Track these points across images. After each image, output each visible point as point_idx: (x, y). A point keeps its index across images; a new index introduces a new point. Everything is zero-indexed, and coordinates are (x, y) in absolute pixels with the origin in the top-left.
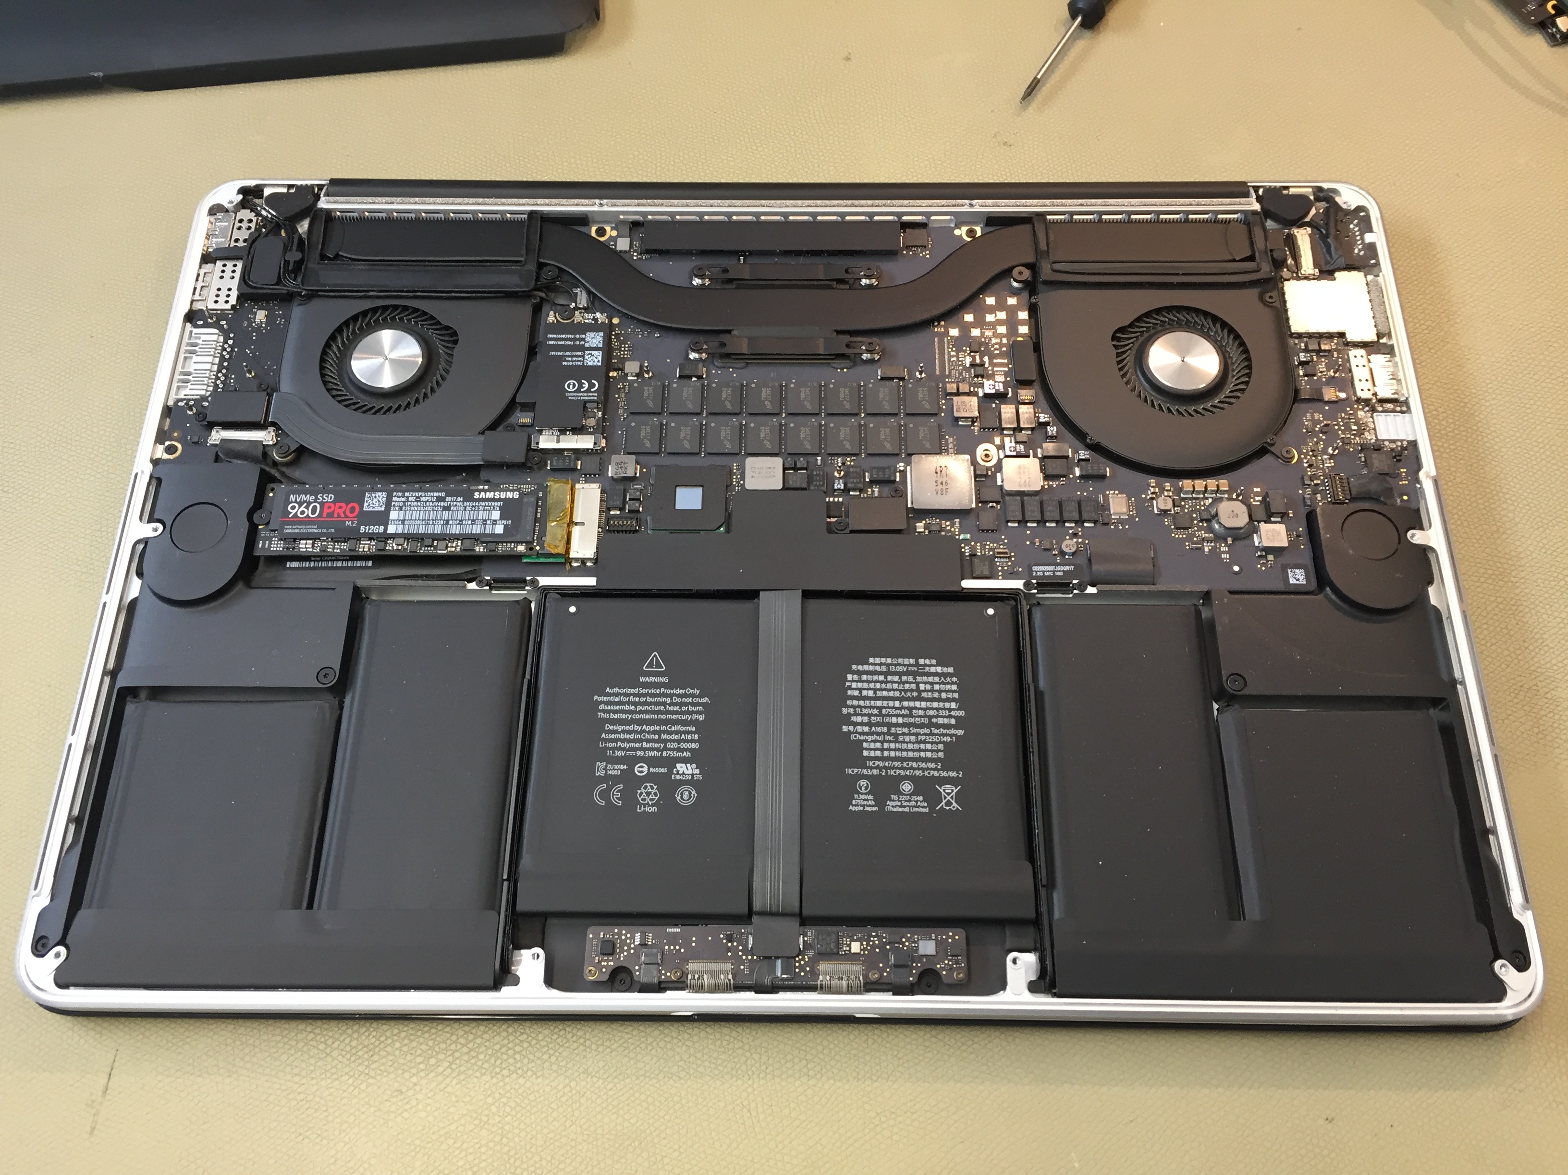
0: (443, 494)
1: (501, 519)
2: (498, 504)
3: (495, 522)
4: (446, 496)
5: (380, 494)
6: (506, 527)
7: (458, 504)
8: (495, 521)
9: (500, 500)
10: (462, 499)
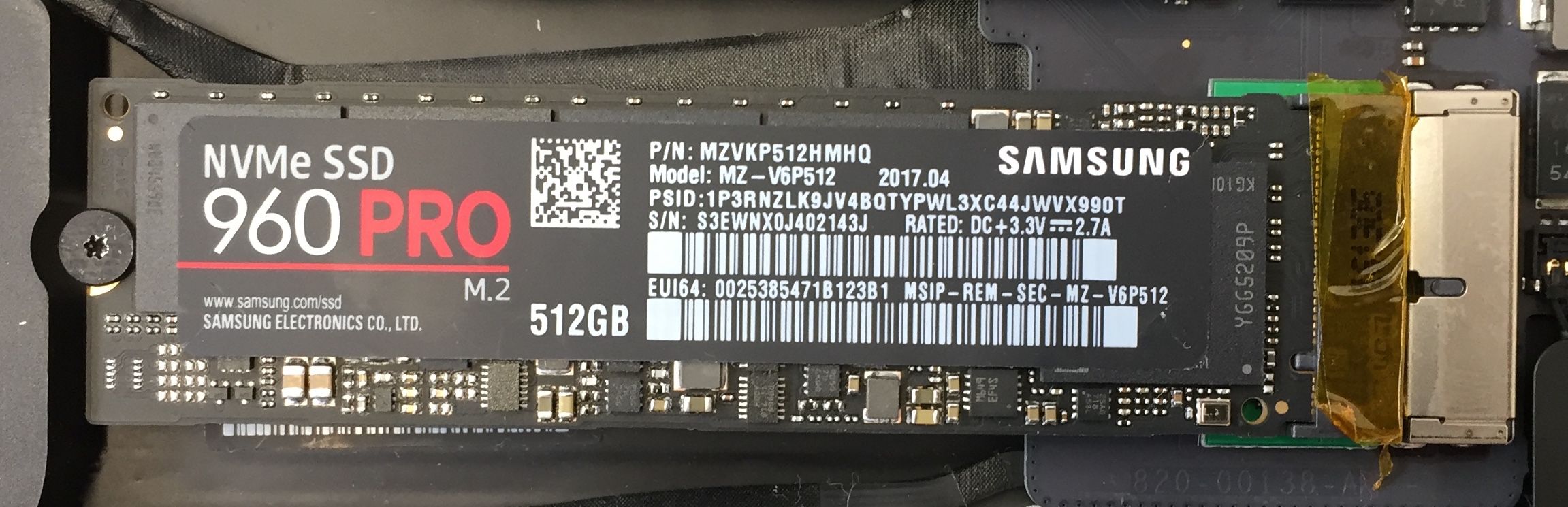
0: (864, 154)
1: (1126, 275)
2: (1105, 204)
3: (1098, 293)
4: (881, 160)
5: (592, 146)
6: (1147, 314)
7: (935, 203)
8: (1099, 286)
9: (1107, 185)
10: (945, 180)
